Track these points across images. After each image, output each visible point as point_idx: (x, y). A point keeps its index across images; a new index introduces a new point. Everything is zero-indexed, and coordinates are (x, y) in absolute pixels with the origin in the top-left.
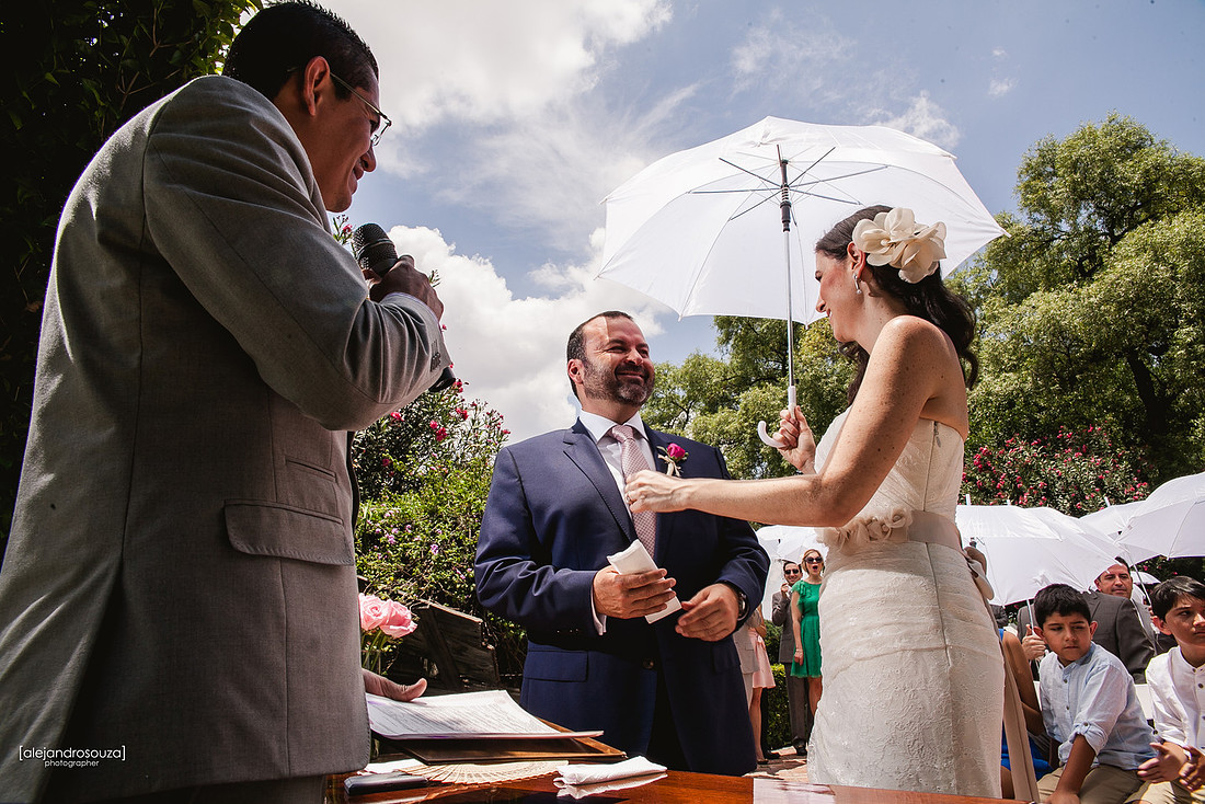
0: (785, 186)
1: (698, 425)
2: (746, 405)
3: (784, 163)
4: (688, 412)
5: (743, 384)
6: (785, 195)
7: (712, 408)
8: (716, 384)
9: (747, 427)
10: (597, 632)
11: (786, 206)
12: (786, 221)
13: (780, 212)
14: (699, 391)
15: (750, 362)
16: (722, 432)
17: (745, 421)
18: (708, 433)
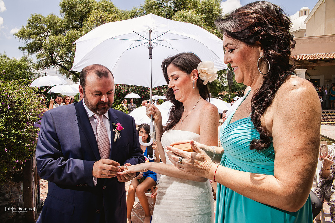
0: (150, 41)
1: (51, 39)
2: (68, 35)
3: (150, 31)
4: (47, 33)
5: (67, 27)
6: (150, 44)
7: (56, 33)
8: (58, 26)
9: (68, 42)
10: (94, 184)
11: (151, 49)
12: (151, 54)
13: (148, 51)
14: (52, 27)
15: (70, 21)
16: (59, 42)
17: (68, 40)
18: (54, 42)
